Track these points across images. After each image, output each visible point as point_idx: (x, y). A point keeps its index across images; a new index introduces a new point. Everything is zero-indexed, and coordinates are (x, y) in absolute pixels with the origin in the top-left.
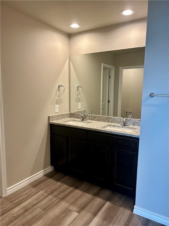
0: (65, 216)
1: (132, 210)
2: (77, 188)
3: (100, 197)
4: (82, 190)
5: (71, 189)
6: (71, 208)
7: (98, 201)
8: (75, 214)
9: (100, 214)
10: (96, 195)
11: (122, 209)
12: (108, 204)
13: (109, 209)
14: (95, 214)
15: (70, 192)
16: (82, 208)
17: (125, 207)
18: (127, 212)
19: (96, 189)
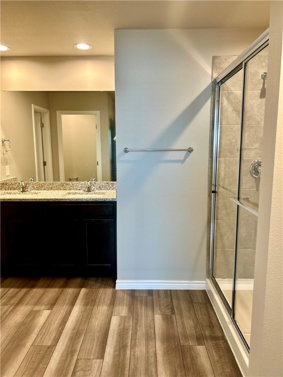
0: (34, 318)
1: (114, 287)
2: (33, 287)
3: (70, 287)
4: (42, 287)
5: (24, 290)
6: (36, 308)
7: (70, 291)
8: (46, 313)
9: (79, 301)
10: (65, 286)
11: (102, 290)
12: (83, 290)
13: (87, 294)
14: (73, 304)
15: (25, 294)
16: (52, 305)
17: (104, 287)
18: (109, 291)
19: (62, 281)
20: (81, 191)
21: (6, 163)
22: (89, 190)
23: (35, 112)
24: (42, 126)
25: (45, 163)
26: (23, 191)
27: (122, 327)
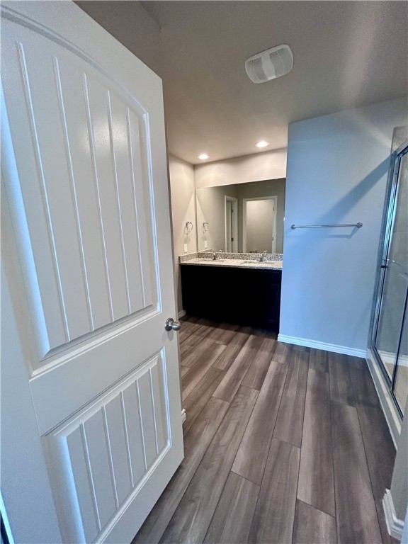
0: (215, 349)
1: (276, 339)
2: (217, 327)
3: (243, 332)
4: (222, 328)
5: (211, 328)
6: (217, 342)
7: (242, 335)
8: (223, 347)
9: (247, 344)
10: (238, 331)
11: (266, 339)
12: (252, 337)
13: (254, 340)
14: (243, 345)
15: (211, 331)
16: (228, 342)
17: (268, 338)
18: (272, 341)
19: (237, 327)
20: (255, 261)
21: (205, 240)
22: (261, 260)
23: (227, 201)
24: (232, 211)
25: (232, 240)
26: (214, 259)
27: (278, 371)
